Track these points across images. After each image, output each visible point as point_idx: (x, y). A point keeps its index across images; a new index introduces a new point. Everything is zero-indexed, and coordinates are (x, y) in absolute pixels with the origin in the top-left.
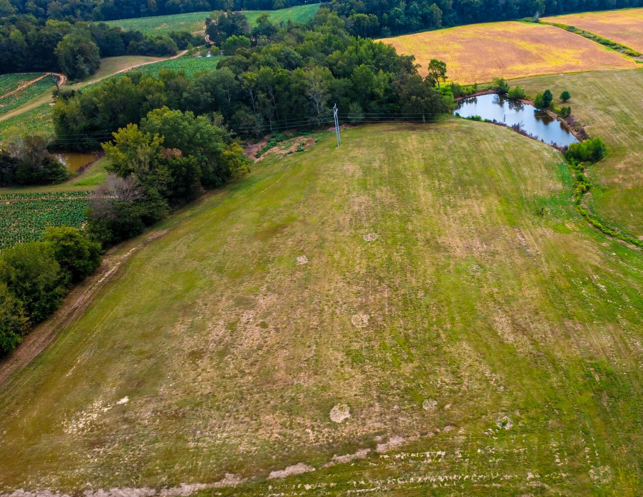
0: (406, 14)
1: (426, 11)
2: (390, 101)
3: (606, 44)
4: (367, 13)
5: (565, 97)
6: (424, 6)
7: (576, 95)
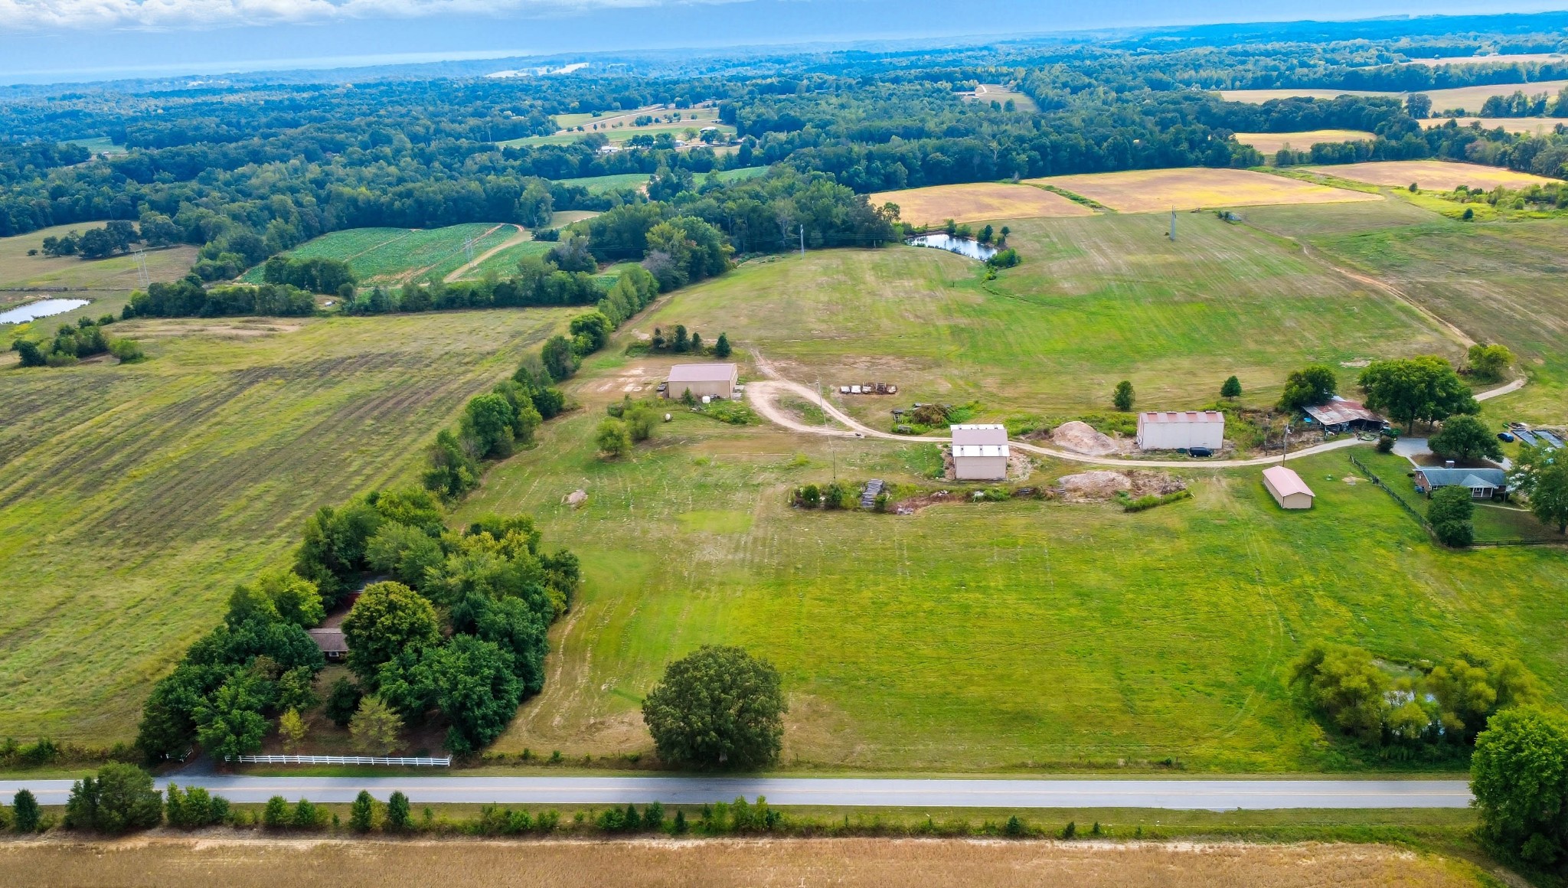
0: (867, 173)
1: (889, 169)
2: (845, 230)
3: (1075, 199)
4: (825, 171)
5: (1005, 231)
6: (887, 165)
7: (1016, 232)
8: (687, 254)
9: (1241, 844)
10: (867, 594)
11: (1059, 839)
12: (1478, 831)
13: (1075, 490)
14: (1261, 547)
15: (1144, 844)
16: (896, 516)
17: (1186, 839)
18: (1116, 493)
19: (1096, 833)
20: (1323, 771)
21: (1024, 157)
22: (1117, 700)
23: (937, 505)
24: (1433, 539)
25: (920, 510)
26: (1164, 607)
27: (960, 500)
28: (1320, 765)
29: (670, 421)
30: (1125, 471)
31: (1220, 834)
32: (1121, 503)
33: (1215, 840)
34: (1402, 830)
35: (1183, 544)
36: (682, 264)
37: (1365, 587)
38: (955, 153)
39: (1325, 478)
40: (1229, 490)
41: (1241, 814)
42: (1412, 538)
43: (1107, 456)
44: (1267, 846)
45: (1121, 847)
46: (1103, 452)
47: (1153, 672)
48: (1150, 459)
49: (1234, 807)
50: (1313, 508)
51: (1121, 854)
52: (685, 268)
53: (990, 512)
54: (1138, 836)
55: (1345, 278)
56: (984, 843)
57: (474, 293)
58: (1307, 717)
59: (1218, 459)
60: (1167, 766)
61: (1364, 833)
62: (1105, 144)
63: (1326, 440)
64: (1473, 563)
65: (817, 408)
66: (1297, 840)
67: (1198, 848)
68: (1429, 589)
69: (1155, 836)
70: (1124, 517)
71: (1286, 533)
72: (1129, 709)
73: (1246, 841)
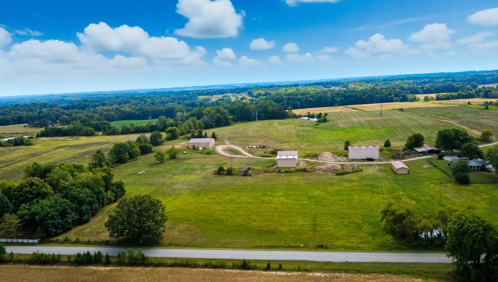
1: (294, 103)
2: (272, 114)
5: (326, 114)
6: (294, 101)
7: (330, 115)
8: (215, 117)
9: (343, 274)
10: (228, 197)
11: (263, 270)
12: (453, 271)
13: (320, 170)
14: (385, 185)
15: (300, 273)
16: (251, 177)
17: (319, 272)
18: (334, 170)
19: (280, 269)
20: (388, 250)
21: (339, 99)
22: (310, 227)
23: (268, 174)
24: (454, 182)
25: (260, 175)
26: (341, 201)
27: (277, 172)
28: (388, 248)
29: (185, 154)
30: (340, 164)
31: (335, 270)
32: (335, 173)
33: (332, 273)
34: (418, 271)
35: (356, 184)
36: (213, 120)
37: (424, 195)
38: (316, 98)
39: (416, 166)
40: (378, 169)
41: (347, 263)
42: (446, 182)
43: (336, 161)
44: (355, 275)
45: (289, 274)
46: (335, 160)
47: (328, 219)
48: (351, 162)
49: (345, 261)
50: (409, 173)
51: (288, 276)
52: (215, 122)
53: (285, 176)
54: (299, 270)
55: (438, 121)
56: (231, 271)
57: (144, 128)
58: (387, 233)
59: (377, 161)
60: (321, 247)
61: (400, 271)
62: (366, 95)
63: (419, 156)
64: (469, 189)
65: (238, 151)
66: (370, 273)
67: (323, 275)
68: (450, 196)
69: (306, 270)
70: (336, 177)
71: (397, 181)
72: (314, 230)
73: (346, 273)
